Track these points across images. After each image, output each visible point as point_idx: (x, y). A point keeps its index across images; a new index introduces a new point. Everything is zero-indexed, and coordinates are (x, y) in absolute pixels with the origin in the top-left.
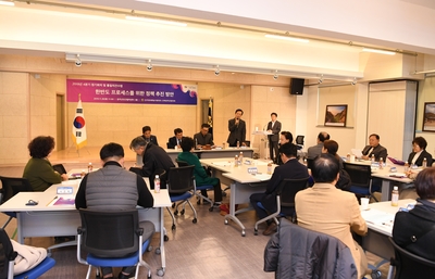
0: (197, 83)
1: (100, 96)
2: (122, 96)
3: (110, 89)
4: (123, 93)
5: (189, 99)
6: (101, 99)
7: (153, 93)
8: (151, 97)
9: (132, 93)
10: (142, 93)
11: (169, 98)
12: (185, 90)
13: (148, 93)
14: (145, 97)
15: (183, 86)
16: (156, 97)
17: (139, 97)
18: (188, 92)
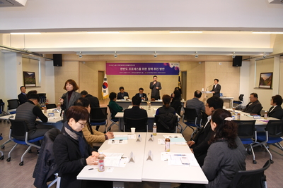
0: (179, 62)
1: (123, 71)
2: (134, 71)
3: (128, 67)
4: (135, 69)
5: (174, 71)
6: (123, 73)
7: (152, 69)
8: (151, 71)
9: (140, 69)
10: (146, 69)
11: (162, 71)
12: (171, 66)
13: (149, 69)
14: (147, 71)
15: (170, 64)
16: (154, 71)
17: (144, 71)
18: (174, 67)
